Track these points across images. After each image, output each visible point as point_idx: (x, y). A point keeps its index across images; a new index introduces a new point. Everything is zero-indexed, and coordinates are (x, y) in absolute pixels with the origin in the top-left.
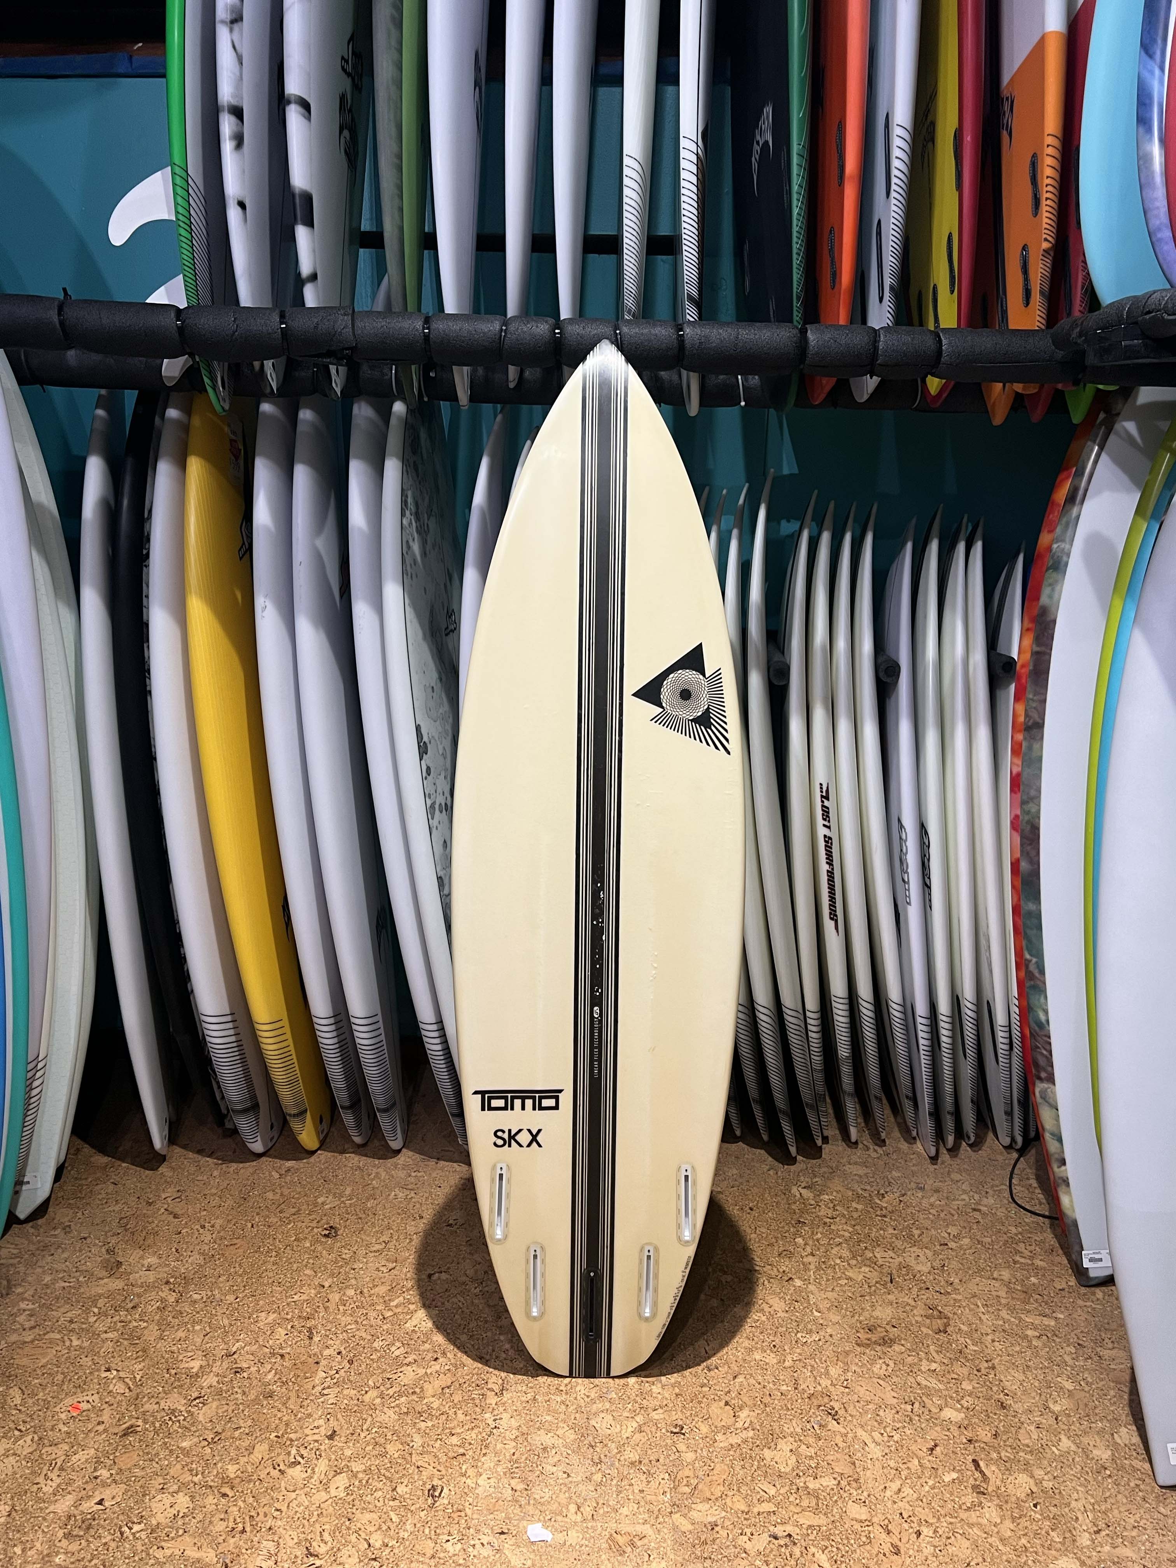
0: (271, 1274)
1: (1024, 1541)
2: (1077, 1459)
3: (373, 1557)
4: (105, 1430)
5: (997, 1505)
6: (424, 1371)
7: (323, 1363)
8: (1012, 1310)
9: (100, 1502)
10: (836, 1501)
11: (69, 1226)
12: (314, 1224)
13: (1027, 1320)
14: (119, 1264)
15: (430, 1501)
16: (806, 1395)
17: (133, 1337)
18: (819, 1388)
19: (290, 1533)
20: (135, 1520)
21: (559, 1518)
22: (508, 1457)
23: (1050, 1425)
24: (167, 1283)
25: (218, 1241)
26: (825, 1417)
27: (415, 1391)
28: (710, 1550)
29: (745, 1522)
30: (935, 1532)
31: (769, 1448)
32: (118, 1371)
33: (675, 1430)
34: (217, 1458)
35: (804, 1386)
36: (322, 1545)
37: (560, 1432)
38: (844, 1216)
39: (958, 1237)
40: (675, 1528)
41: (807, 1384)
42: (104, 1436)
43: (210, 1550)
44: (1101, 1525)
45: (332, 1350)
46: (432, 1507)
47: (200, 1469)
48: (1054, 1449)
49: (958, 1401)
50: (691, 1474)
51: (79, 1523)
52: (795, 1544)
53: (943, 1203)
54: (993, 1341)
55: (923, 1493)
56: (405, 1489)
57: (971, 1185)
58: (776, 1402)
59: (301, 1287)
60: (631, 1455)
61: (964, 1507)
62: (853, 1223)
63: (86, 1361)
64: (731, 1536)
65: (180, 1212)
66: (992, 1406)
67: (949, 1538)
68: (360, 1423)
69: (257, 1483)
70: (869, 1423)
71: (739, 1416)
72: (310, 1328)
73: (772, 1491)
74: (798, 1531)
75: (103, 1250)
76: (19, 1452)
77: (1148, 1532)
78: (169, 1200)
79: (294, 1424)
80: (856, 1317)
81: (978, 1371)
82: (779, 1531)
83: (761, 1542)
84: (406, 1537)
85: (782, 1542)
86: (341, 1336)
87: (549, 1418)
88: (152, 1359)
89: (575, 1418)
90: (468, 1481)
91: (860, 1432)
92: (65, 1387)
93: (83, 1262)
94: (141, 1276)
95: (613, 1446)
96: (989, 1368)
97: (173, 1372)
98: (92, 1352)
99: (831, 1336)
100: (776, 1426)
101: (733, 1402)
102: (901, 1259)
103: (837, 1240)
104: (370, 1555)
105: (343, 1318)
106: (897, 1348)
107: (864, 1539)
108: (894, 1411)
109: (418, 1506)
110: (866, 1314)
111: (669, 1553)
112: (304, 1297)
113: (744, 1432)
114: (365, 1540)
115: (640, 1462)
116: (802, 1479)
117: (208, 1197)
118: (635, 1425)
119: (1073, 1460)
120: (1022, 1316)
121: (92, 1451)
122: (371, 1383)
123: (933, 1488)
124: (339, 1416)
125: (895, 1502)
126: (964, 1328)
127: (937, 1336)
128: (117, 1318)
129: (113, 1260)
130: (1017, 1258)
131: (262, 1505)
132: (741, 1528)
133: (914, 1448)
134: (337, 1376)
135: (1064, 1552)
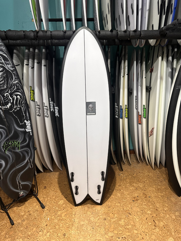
1: (163, 235)
2: (170, 218)
5: (158, 228)
6: (62, 212)
10: (132, 230)
12: (42, 186)
15: (64, 236)
21: (86, 238)
22: (77, 227)
23: (165, 213)
26: (129, 215)
27: (61, 216)
29: (117, 235)
31: (120, 221)
33: (104, 219)
34: (27, 231)
37: (85, 221)
38: (128, 178)
39: (146, 181)
40: (106, 238)
41: (125, 209)
42: (7, 229)
45: (46, 209)
47: (24, 234)
48: (166, 217)
49: (150, 210)
50: (108, 227)
54: (154, 198)
56: (60, 234)
58: (120, 212)
60: (97, 225)
61: (153, 229)
64: (115, 238)
66: (155, 210)
67: (151, 235)
68: (51, 223)
70: (136, 215)
71: (115, 216)
73: (121, 229)
74: (126, 236)
79: (40, 224)
80: (132, 196)
82: (123, 236)
85: (124, 239)
87: (83, 219)
89: (88, 218)
90: (70, 232)
95: (94, 223)
96: (154, 203)
97: (19, 215)
99: (128, 200)
100: (121, 217)
101: (113, 213)
102: (138, 185)
103: (127, 182)
106: (139, 201)
107: (137, 236)
108: (140, 212)
116: (126, 226)
118: (98, 219)
120: (158, 193)
121: (5, 232)
122: (53, 215)
123: (147, 226)
124: (48, 221)
125: (142, 229)
127: (145, 198)
130: (156, 183)
133: (144, 219)
135: (170, 236)
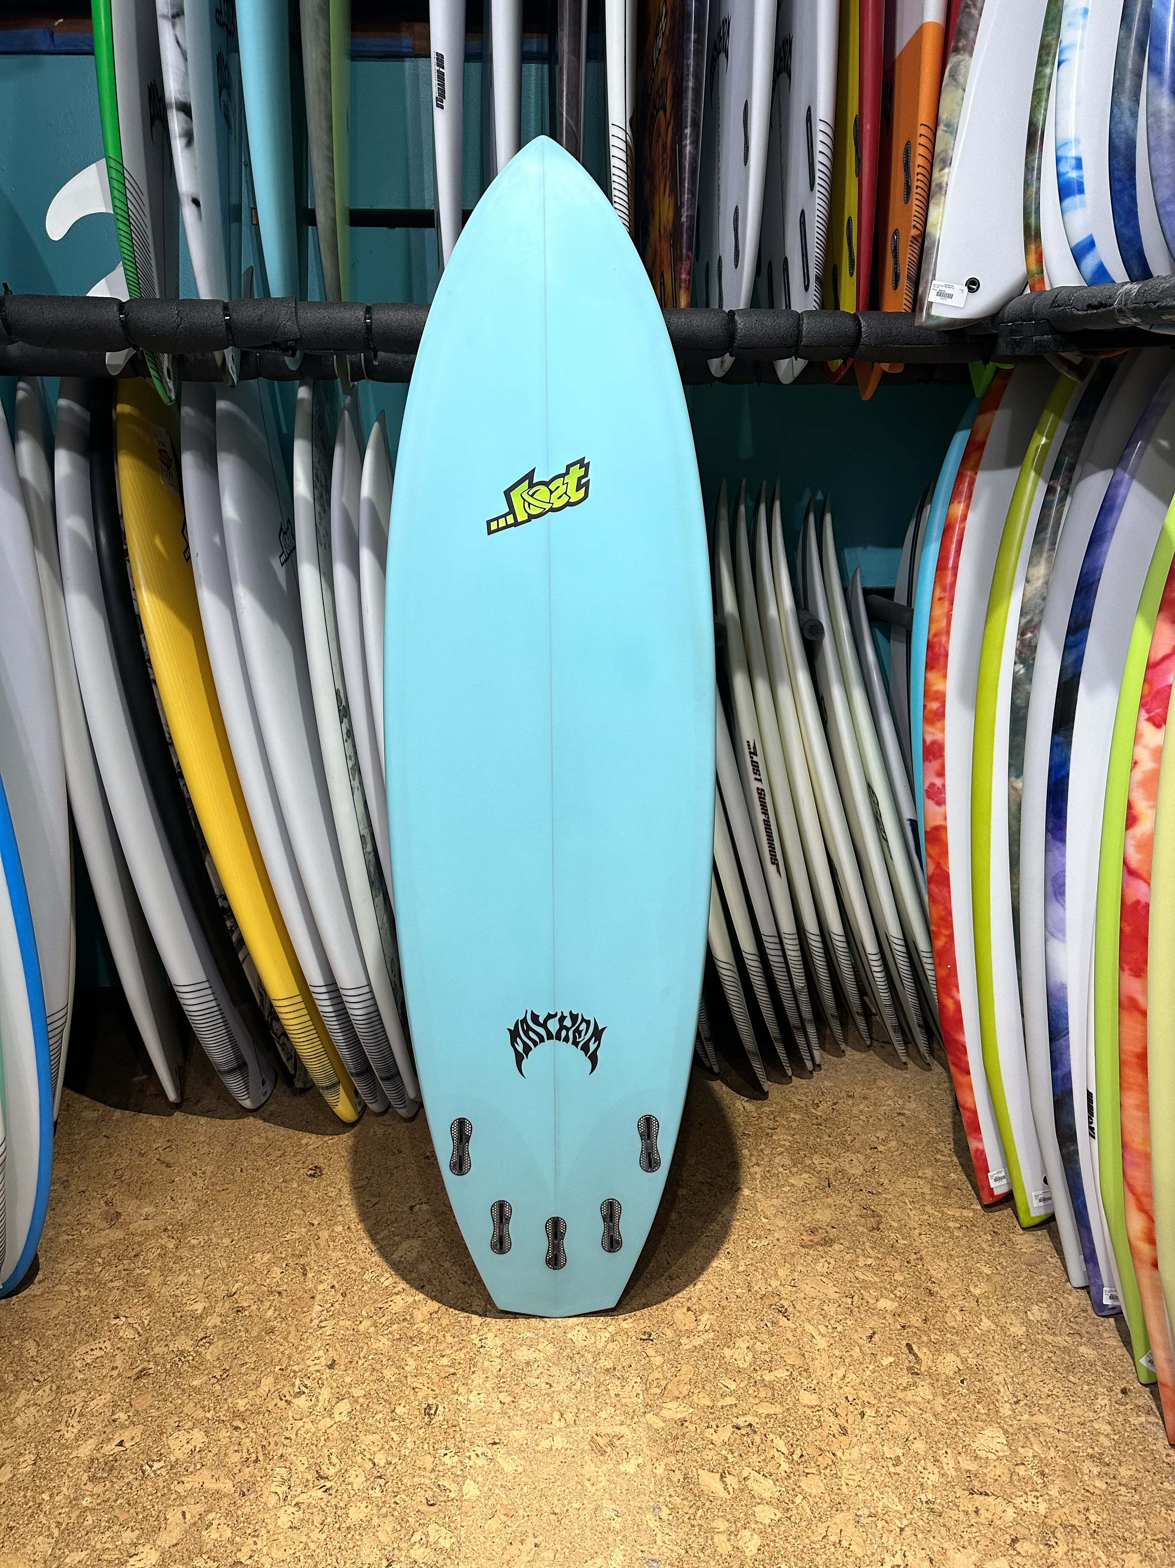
0: (262, 1216)
1: (954, 1415)
2: (996, 1337)
3: (379, 1474)
4: (119, 1375)
5: (929, 1384)
6: (412, 1299)
7: (319, 1297)
8: (935, 1204)
9: (121, 1444)
10: (789, 1391)
11: (67, 1181)
12: (300, 1165)
13: (949, 1212)
14: (118, 1214)
15: (427, 1419)
16: (758, 1296)
17: (138, 1284)
18: (770, 1289)
19: (300, 1458)
20: (155, 1458)
21: (545, 1426)
22: (495, 1373)
23: (972, 1308)
24: (166, 1230)
25: (210, 1187)
26: (776, 1315)
27: (406, 1317)
28: (681, 1444)
29: (711, 1416)
30: (877, 1412)
31: (728, 1347)
32: (126, 1317)
33: (644, 1337)
34: (227, 1394)
35: (756, 1288)
36: (330, 1467)
37: (541, 1347)
38: (784, 1126)
39: (885, 1141)
40: (649, 1427)
41: (759, 1286)
42: (118, 1380)
43: (227, 1481)
44: (1020, 1396)
45: (326, 1284)
46: (429, 1424)
47: (212, 1405)
48: (976, 1329)
49: (892, 1291)
50: (660, 1376)
51: (102, 1465)
52: (755, 1432)
53: (871, 1108)
54: (920, 1234)
55: (865, 1377)
56: (404, 1410)
57: (895, 1091)
58: (733, 1304)
59: (292, 1226)
60: (606, 1363)
61: (901, 1387)
62: (792, 1132)
63: (95, 1310)
64: (699, 1430)
65: (172, 1161)
66: (921, 1294)
67: (889, 1416)
68: (357, 1352)
69: (266, 1415)
70: (815, 1317)
71: (700, 1320)
72: (303, 1265)
73: (733, 1386)
74: (758, 1421)
75: (102, 1202)
76: (39, 1402)
77: (1061, 1399)
78: (160, 1149)
79: (296, 1357)
80: (800, 1221)
81: (908, 1262)
82: (741, 1422)
83: (726, 1433)
84: (407, 1454)
85: (743, 1431)
86: (333, 1271)
87: (529, 1335)
88: (157, 1304)
89: (554, 1333)
90: (461, 1398)
91: (809, 1327)
92: (77, 1336)
93: (83, 1215)
94: (139, 1225)
95: (589, 1356)
96: (917, 1259)
97: (179, 1315)
98: (100, 1301)
99: (778, 1240)
100: (733, 1326)
101: (694, 1307)
102: (836, 1164)
103: (779, 1149)
104: (376, 1474)
105: (334, 1254)
106: (836, 1247)
107: (816, 1423)
108: (836, 1305)
109: (416, 1424)
110: (808, 1217)
111: (645, 1449)
112: (296, 1236)
113: (706, 1334)
114: (370, 1459)
115: (615, 1369)
116: (759, 1373)
117: (197, 1145)
118: (608, 1335)
119: (993, 1337)
120: (945, 1210)
121: (109, 1396)
122: (364, 1313)
123: (874, 1372)
124: (337, 1346)
125: (841, 1388)
126: (895, 1224)
127: (871, 1234)
128: (120, 1267)
129: (112, 1211)
130: (939, 1157)
131: (272, 1434)
132: (707, 1422)
133: (855, 1337)
134: (332, 1308)
135: (989, 1423)
